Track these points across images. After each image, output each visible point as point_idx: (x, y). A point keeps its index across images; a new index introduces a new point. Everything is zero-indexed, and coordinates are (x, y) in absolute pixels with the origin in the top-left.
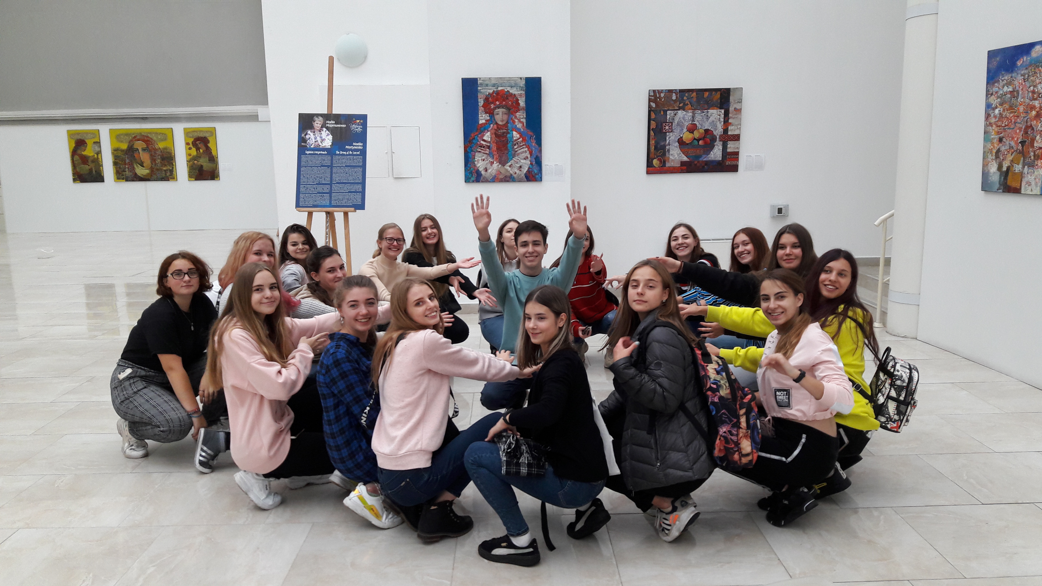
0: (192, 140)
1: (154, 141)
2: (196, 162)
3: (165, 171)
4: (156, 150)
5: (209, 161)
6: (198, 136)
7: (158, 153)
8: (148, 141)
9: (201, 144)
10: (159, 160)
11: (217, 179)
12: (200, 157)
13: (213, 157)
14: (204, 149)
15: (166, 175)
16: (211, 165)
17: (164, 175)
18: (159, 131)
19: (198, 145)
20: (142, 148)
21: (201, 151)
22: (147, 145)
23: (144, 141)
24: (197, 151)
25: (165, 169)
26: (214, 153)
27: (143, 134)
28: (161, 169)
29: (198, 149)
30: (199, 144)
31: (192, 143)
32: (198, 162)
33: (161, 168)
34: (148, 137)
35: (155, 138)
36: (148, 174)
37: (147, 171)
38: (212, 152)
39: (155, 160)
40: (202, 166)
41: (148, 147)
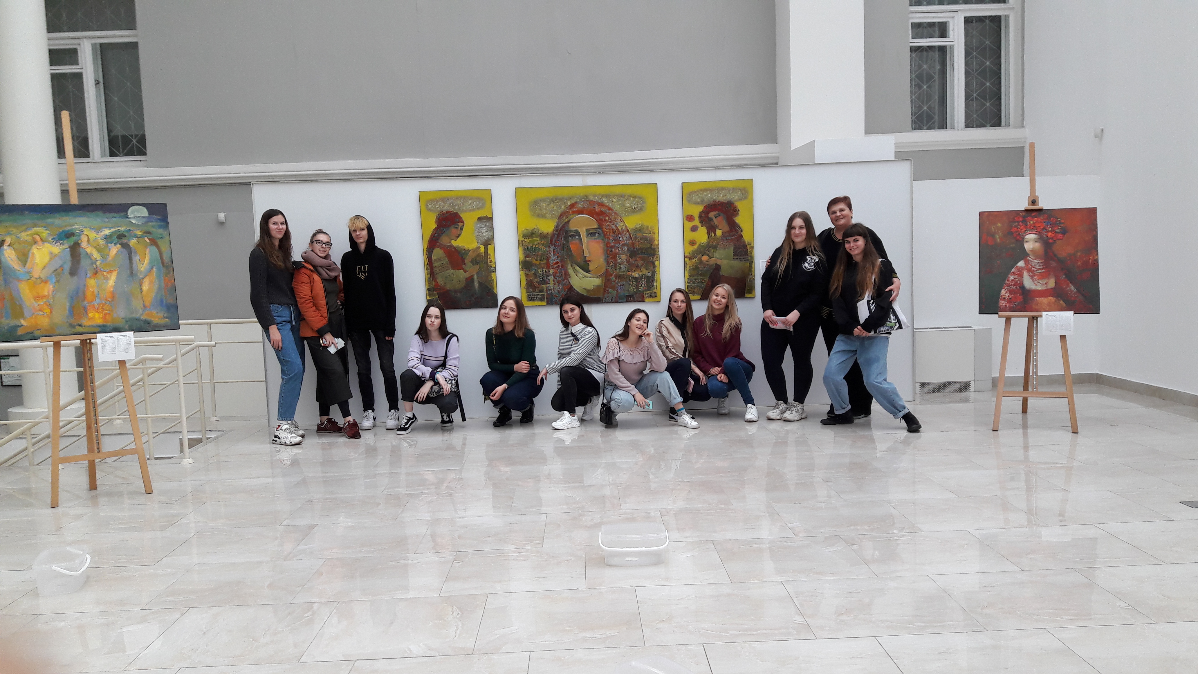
0: (700, 208)
1: (615, 213)
2: (705, 258)
3: (636, 279)
4: (617, 233)
5: (734, 255)
6: (714, 201)
7: (624, 239)
8: (602, 213)
9: (719, 218)
10: (624, 257)
11: (750, 295)
12: (715, 247)
13: (745, 246)
14: (727, 228)
15: (637, 288)
16: (737, 264)
17: (632, 290)
18: (629, 191)
19: (711, 220)
20: (588, 230)
21: (719, 233)
22: (600, 223)
23: (591, 213)
24: (708, 233)
25: (635, 275)
26: (746, 237)
27: (591, 198)
28: (629, 277)
29: (711, 229)
30: (714, 218)
31: (700, 216)
32: (710, 257)
33: (629, 273)
34: (601, 204)
35: (617, 207)
36: (598, 287)
37: (597, 282)
38: (742, 236)
39: (615, 256)
40: (718, 267)
41: (600, 226)
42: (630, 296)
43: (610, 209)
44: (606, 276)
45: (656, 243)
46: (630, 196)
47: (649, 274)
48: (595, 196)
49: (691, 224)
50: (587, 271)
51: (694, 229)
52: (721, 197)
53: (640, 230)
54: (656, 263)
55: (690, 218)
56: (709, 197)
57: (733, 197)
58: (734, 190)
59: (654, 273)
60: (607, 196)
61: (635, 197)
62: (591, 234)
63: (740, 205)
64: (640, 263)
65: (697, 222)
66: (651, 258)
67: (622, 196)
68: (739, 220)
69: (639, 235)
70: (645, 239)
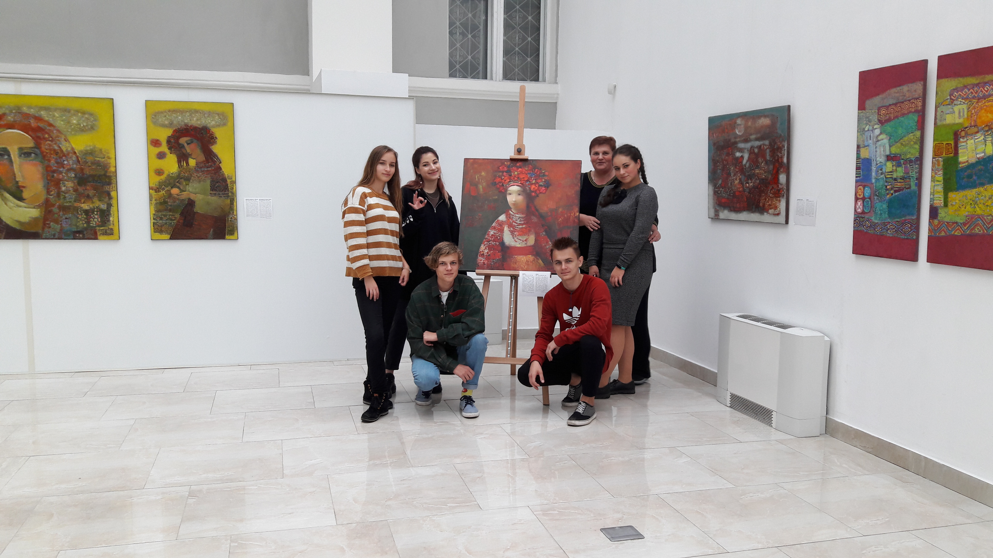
0: (169, 132)
1: (58, 131)
2: (175, 191)
3: (86, 212)
4: (61, 155)
5: (212, 189)
6: (186, 125)
7: (70, 162)
9: (192, 146)
10: (70, 184)
11: (231, 237)
12: (188, 179)
13: (224, 180)
14: (202, 158)
15: (88, 222)
16: (215, 200)
17: (82, 224)
18: (76, 105)
19: (183, 146)
20: (20, 149)
21: (192, 162)
23: (26, 128)
24: (179, 162)
25: (85, 206)
26: (226, 169)
27: (25, 110)
28: (76, 209)
29: (183, 157)
30: (186, 145)
31: (169, 142)
32: (182, 191)
33: (76, 204)
34: (39, 119)
35: (60, 124)
36: (36, 220)
37: (34, 213)
38: (220, 168)
39: (57, 183)
40: (191, 203)
41: (38, 145)
42: (79, 232)
43: (51, 125)
44: (47, 206)
45: (113, 169)
46: (77, 111)
47: (104, 207)
48: (30, 107)
49: (157, 150)
50: (21, 199)
51: (161, 156)
52: (195, 121)
53: (91, 152)
54: (113, 194)
55: (155, 143)
56: (181, 120)
57: (210, 122)
58: (210, 114)
59: (110, 205)
60: (47, 109)
61: (84, 113)
62: (25, 153)
63: (218, 132)
64: (91, 193)
65: (164, 148)
66: (107, 188)
67: (66, 110)
68: (216, 149)
69: (90, 159)
70: (98, 164)
